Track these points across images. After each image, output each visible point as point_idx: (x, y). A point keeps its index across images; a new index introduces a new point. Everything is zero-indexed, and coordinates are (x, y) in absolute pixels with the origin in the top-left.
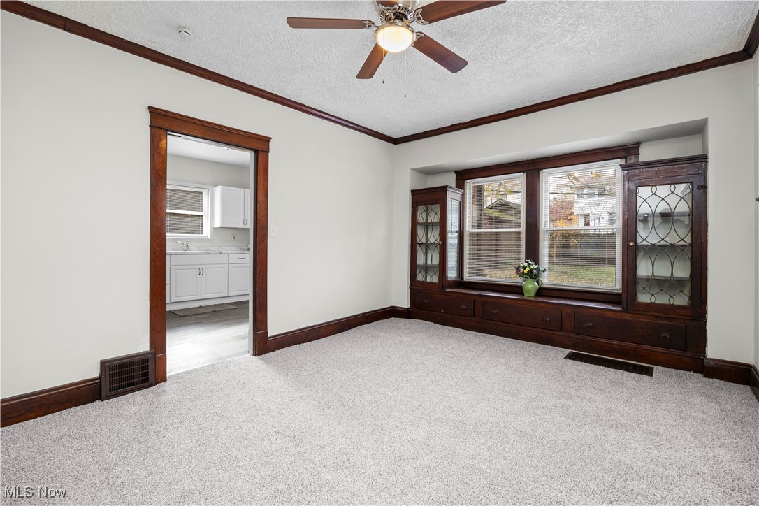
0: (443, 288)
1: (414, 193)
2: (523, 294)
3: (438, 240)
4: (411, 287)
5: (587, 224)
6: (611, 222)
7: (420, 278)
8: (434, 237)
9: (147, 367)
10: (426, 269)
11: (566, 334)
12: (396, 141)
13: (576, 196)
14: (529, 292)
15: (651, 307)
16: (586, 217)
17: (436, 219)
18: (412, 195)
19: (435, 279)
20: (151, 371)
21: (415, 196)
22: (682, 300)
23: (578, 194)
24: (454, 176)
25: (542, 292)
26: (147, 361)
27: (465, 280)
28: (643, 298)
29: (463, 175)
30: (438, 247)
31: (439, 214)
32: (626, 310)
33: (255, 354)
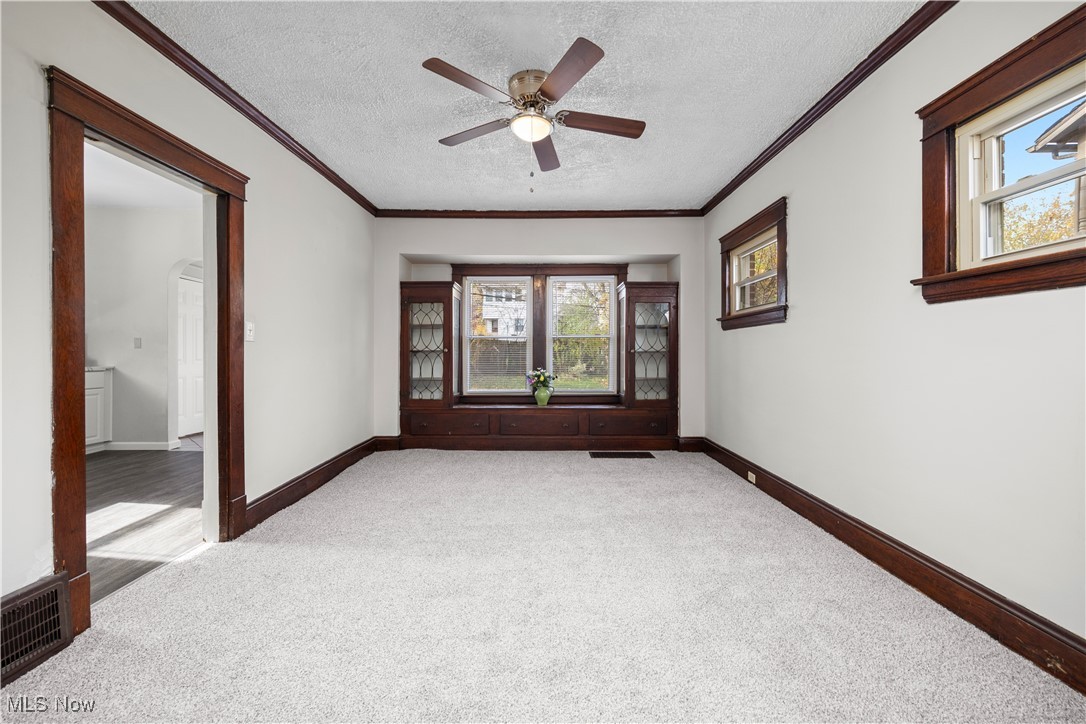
0: (450, 405)
1: (404, 286)
2: (536, 403)
3: (442, 347)
4: (402, 408)
5: (495, 330)
6: (518, 327)
7: (416, 396)
8: (436, 341)
9: (55, 609)
10: (427, 383)
11: (583, 437)
12: (377, 212)
13: (494, 299)
14: (541, 401)
15: (646, 403)
16: (494, 321)
17: (439, 321)
18: (401, 288)
19: (438, 395)
20: (63, 614)
21: (404, 290)
22: (663, 396)
23: (496, 297)
24: (449, 270)
25: (554, 399)
26: (54, 595)
27: (465, 394)
28: (640, 396)
29: (461, 270)
30: (442, 355)
31: (442, 314)
32: (629, 407)
33: (222, 540)
